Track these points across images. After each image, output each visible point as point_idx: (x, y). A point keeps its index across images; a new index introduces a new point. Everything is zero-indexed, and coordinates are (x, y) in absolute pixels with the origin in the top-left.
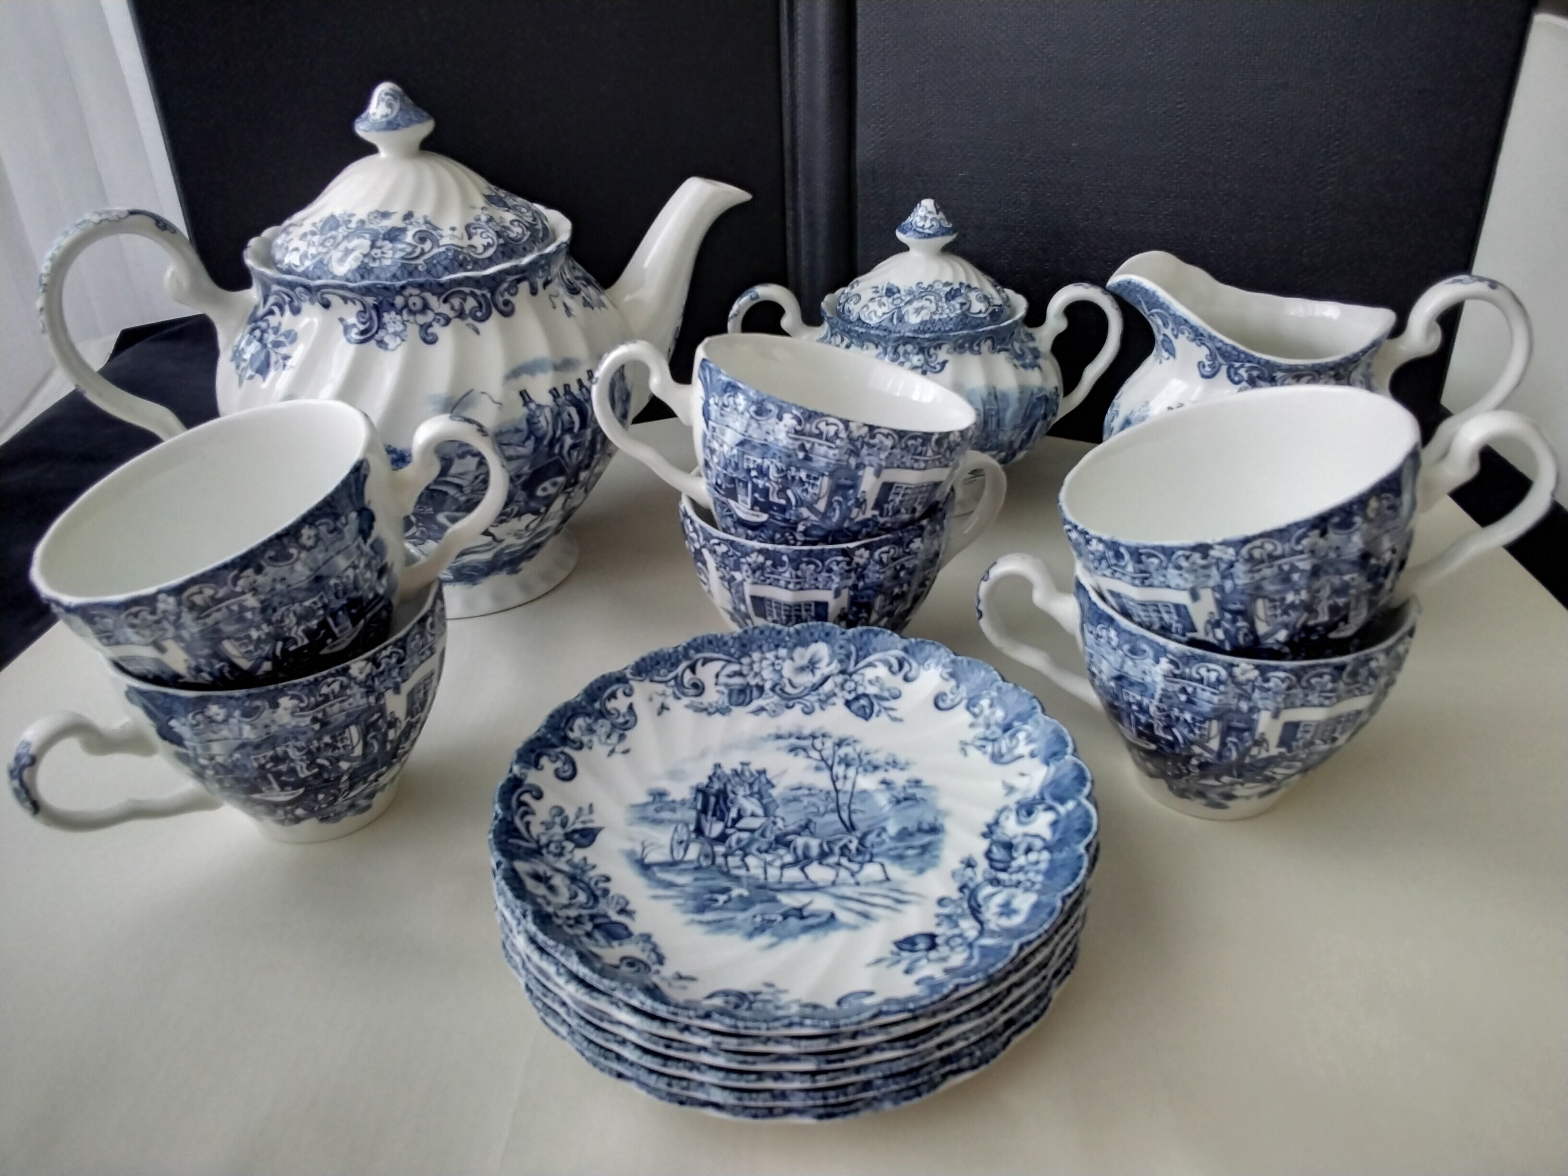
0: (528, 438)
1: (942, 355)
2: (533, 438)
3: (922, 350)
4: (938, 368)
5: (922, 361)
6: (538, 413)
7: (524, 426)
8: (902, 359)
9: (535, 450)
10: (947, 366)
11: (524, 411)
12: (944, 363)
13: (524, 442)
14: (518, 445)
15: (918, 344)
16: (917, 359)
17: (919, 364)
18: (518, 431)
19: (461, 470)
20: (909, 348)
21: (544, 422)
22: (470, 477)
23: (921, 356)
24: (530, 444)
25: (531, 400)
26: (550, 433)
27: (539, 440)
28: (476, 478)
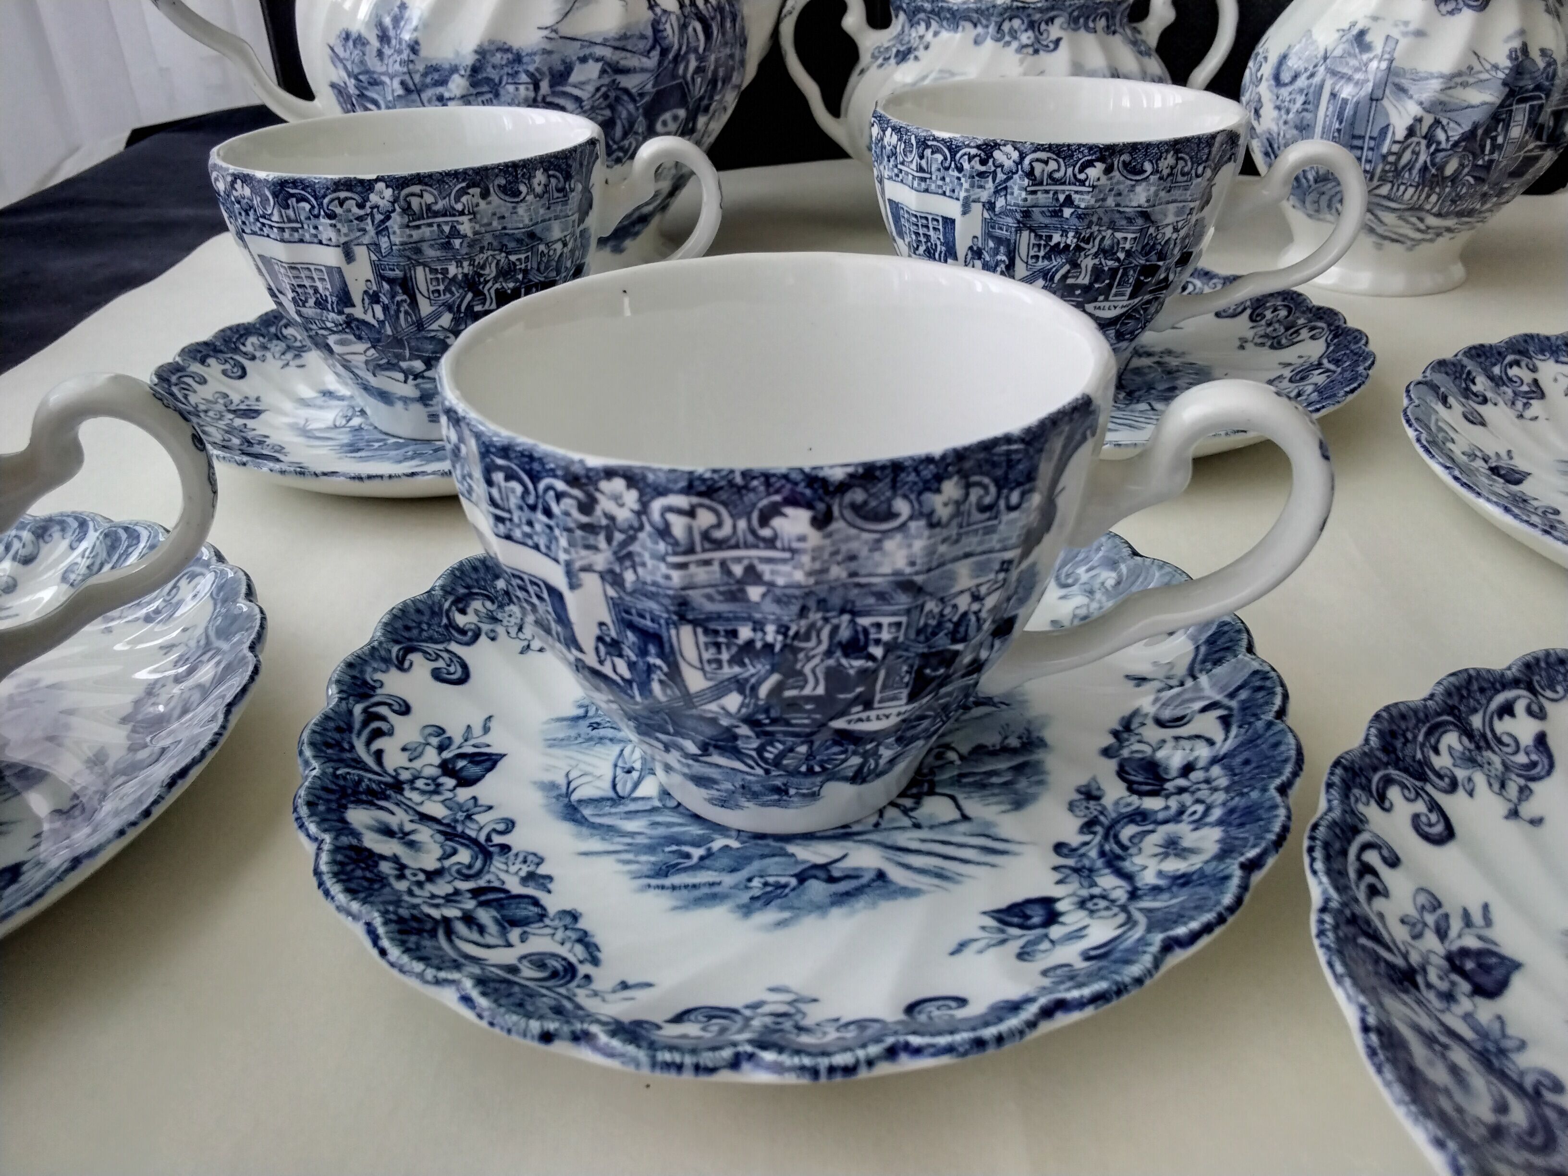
0: (653, 48)
1: (1055, 31)
2: (658, 48)
3: (1032, 25)
4: (1052, 46)
5: (1032, 39)
6: (663, 20)
7: (649, 32)
8: (1007, 38)
9: (660, 63)
10: (1063, 44)
11: (650, 15)
12: (1057, 42)
13: (649, 52)
14: (642, 54)
15: (1029, 16)
16: (1026, 37)
17: (1029, 42)
18: (643, 37)
19: (582, 78)
20: (1016, 23)
21: (670, 30)
22: (591, 88)
23: (1030, 33)
24: (655, 54)
25: (657, 5)
26: (676, 47)
27: (664, 52)
28: (598, 89)
